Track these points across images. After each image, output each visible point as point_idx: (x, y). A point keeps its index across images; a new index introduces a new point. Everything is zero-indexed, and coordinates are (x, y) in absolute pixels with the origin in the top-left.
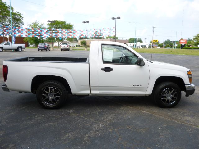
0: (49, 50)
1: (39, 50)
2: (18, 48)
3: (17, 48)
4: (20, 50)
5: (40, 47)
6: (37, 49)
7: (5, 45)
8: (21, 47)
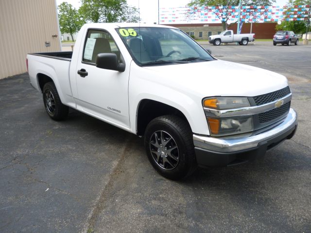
0: (296, 44)
1: (275, 44)
2: (243, 40)
3: (240, 40)
4: (245, 42)
5: (277, 39)
6: (273, 42)
7: (224, 35)
8: (247, 39)
